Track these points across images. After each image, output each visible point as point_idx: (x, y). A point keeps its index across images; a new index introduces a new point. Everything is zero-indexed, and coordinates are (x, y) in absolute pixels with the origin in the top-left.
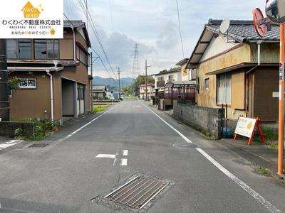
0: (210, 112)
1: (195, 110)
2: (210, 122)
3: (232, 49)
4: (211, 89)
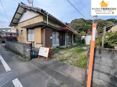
0: (25, 45)
1: (16, 44)
2: (25, 51)
3: (33, 18)
4: (25, 35)
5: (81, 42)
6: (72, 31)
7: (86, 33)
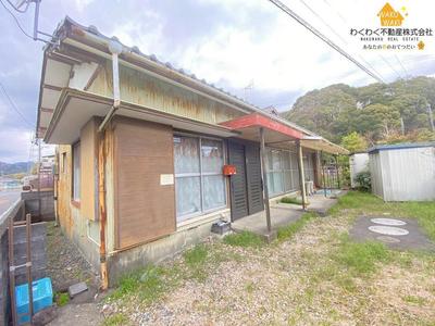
5: (354, 185)
6: (295, 134)
7: (375, 138)
